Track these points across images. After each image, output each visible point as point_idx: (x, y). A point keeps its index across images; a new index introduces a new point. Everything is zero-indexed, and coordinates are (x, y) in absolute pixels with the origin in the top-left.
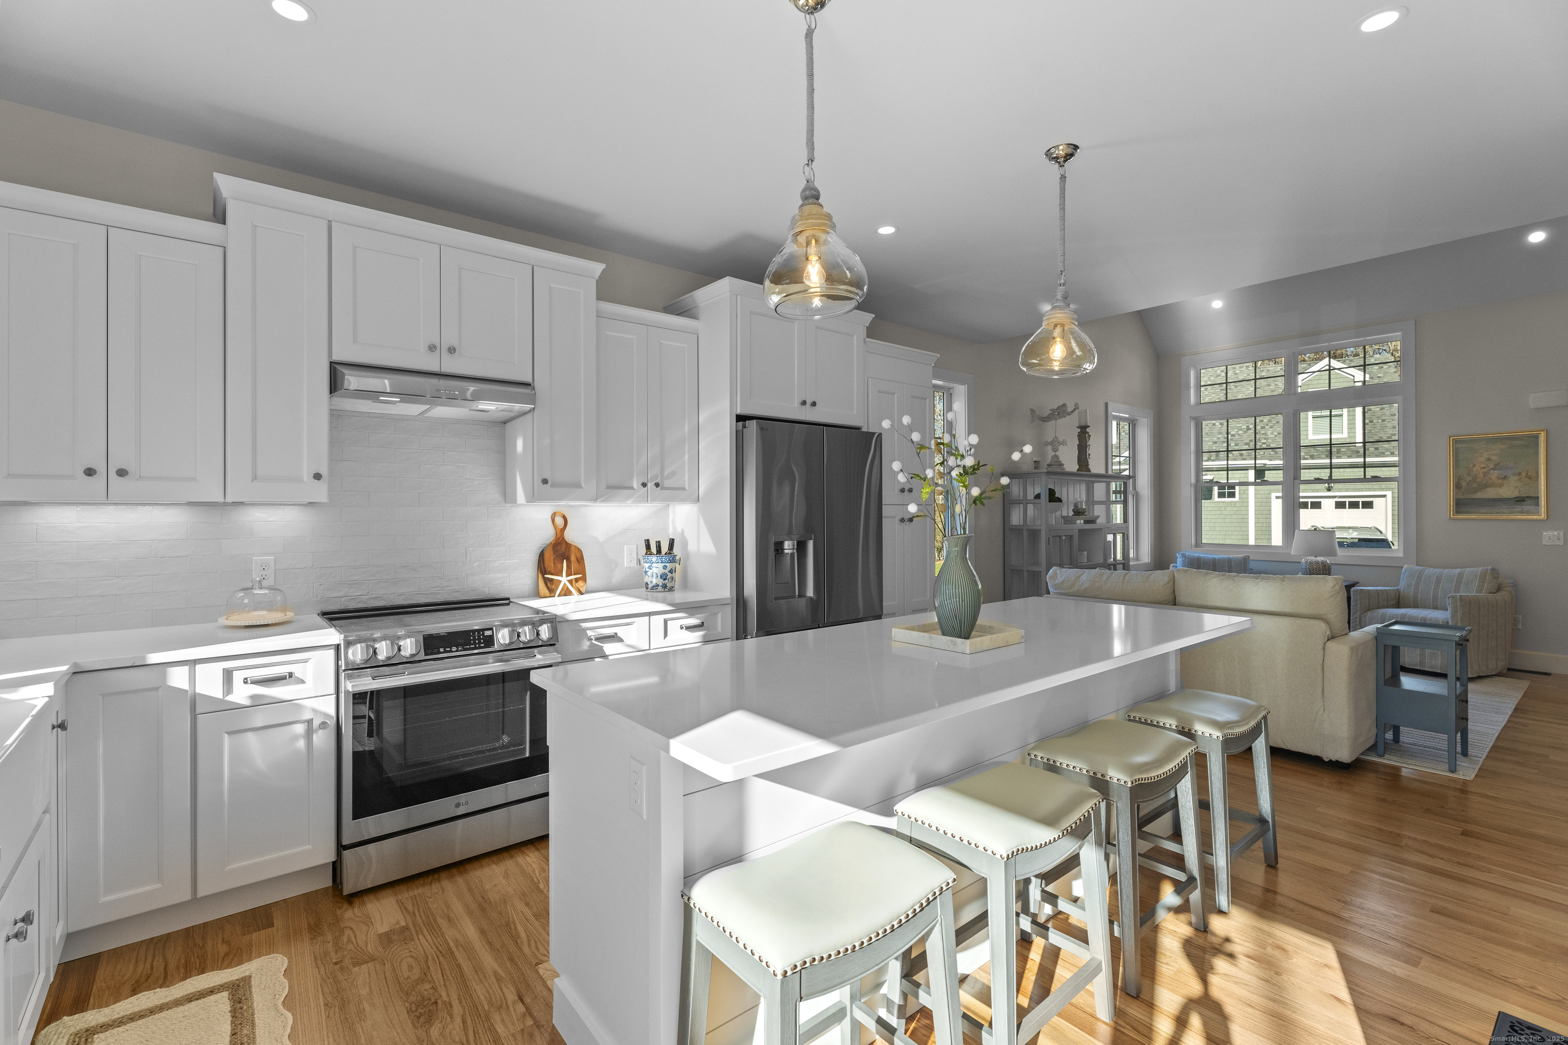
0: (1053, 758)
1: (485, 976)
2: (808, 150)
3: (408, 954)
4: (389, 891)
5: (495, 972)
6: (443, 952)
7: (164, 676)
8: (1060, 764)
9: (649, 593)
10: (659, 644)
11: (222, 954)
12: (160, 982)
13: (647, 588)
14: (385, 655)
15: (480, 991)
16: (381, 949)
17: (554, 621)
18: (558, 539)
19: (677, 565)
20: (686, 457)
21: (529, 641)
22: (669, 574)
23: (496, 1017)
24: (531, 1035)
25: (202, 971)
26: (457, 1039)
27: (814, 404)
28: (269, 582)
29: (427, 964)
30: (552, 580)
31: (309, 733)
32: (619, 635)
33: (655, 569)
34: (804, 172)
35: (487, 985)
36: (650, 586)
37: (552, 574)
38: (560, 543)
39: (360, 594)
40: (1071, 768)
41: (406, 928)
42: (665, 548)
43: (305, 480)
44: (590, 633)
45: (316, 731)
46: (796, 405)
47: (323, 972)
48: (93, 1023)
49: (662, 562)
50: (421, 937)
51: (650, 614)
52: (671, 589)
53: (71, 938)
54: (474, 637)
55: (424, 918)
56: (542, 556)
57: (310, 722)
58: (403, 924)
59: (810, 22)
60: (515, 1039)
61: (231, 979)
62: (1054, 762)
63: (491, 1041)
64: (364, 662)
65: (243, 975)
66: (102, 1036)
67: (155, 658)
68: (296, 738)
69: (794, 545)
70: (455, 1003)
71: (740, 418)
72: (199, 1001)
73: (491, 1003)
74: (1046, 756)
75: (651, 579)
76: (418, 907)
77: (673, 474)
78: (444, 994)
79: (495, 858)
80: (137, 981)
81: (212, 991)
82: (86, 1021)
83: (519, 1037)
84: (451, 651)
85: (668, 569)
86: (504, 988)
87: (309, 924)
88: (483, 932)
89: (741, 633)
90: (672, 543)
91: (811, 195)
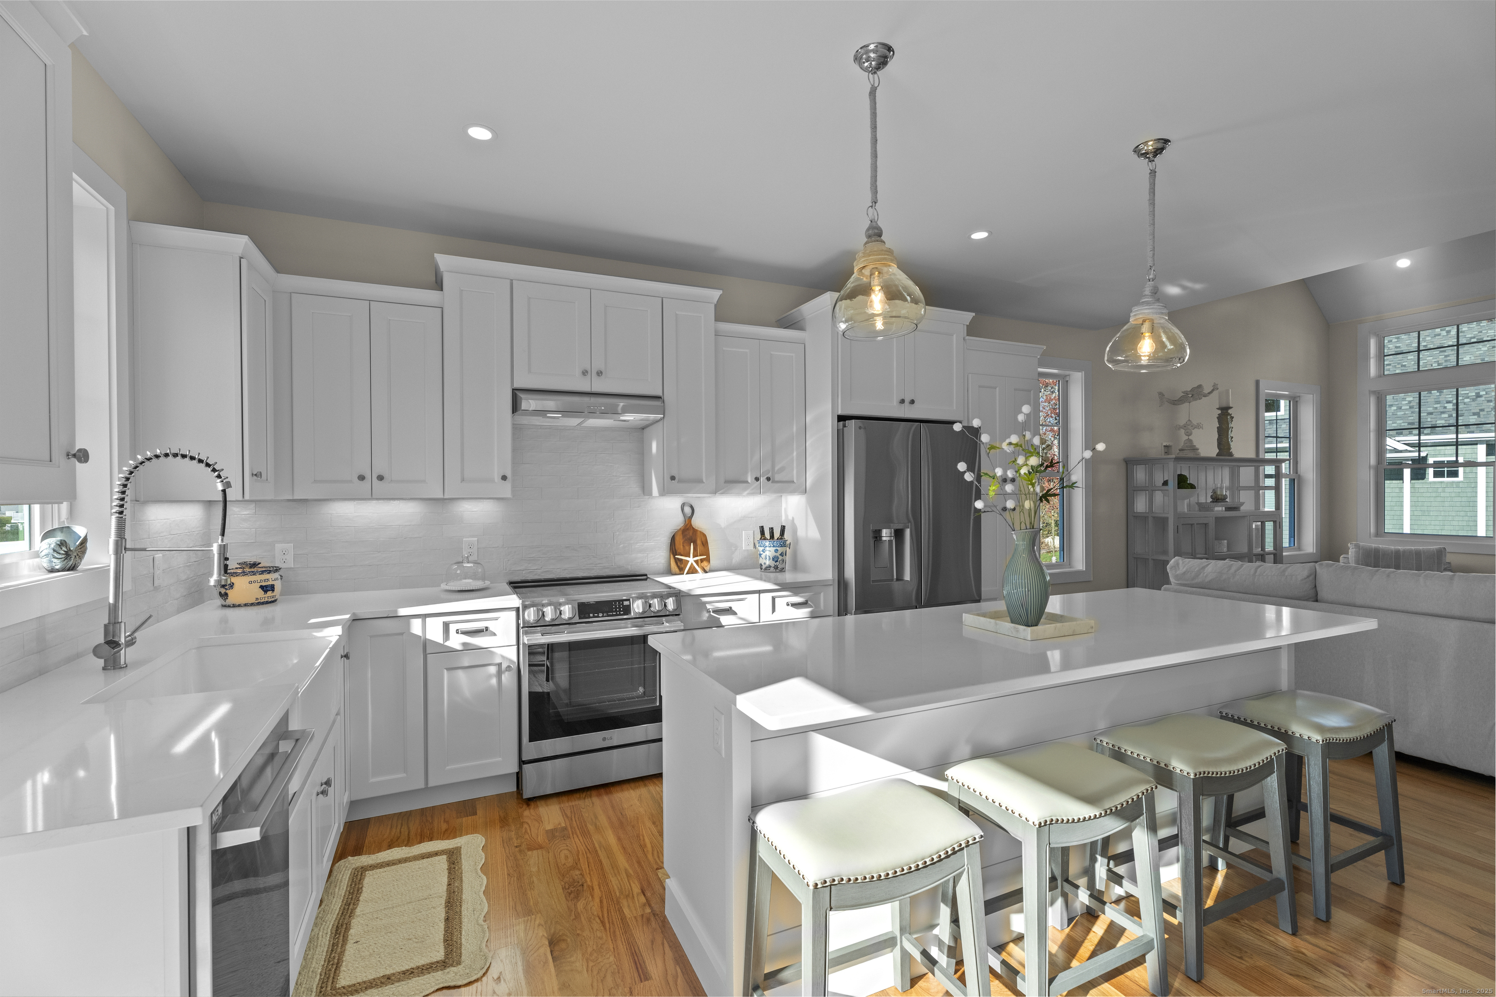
0: (1117, 744)
1: (618, 872)
2: (872, 194)
3: (566, 848)
4: (555, 800)
5: (626, 870)
6: (590, 849)
7: (408, 625)
8: (1125, 750)
9: (763, 573)
10: (768, 617)
11: (443, 830)
12: (405, 842)
13: (762, 569)
14: (550, 617)
15: (614, 882)
16: (547, 841)
17: (678, 595)
18: (686, 526)
19: (788, 549)
20: (795, 454)
21: (658, 611)
22: (780, 557)
23: (624, 903)
24: (648, 920)
25: (431, 839)
26: (595, 913)
27: (912, 402)
28: (474, 558)
29: (578, 856)
30: (681, 560)
31: (499, 673)
32: (733, 609)
33: (768, 552)
34: (868, 215)
35: (619, 879)
36: (764, 567)
37: (681, 555)
38: (688, 529)
39: (535, 568)
40: (1135, 756)
41: (565, 829)
42: (777, 535)
43: (496, 480)
44: (708, 606)
45: (504, 672)
46: (895, 404)
47: (507, 851)
48: (366, 864)
49: (774, 546)
50: (575, 836)
51: (759, 592)
52: (782, 570)
53: (353, 804)
54: (616, 606)
55: (578, 822)
56: (673, 539)
57: (500, 665)
58: (563, 825)
59: (875, 80)
60: (637, 920)
61: (448, 847)
62: (1119, 748)
63: (619, 919)
64: (535, 622)
65: (456, 846)
66: (371, 872)
67: (403, 612)
68: (490, 676)
69: (891, 533)
70: (596, 888)
71: (842, 418)
72: (428, 859)
73: (621, 892)
74: (1111, 742)
75: (764, 561)
76: (575, 814)
77: (782, 469)
78: (588, 880)
79: (632, 785)
80: (392, 840)
81: (436, 854)
82: (361, 861)
83: (639, 919)
84: (598, 617)
85: (779, 552)
86: (632, 883)
87: (500, 816)
88: (619, 839)
89: (842, 611)
90: (783, 528)
91: (875, 233)
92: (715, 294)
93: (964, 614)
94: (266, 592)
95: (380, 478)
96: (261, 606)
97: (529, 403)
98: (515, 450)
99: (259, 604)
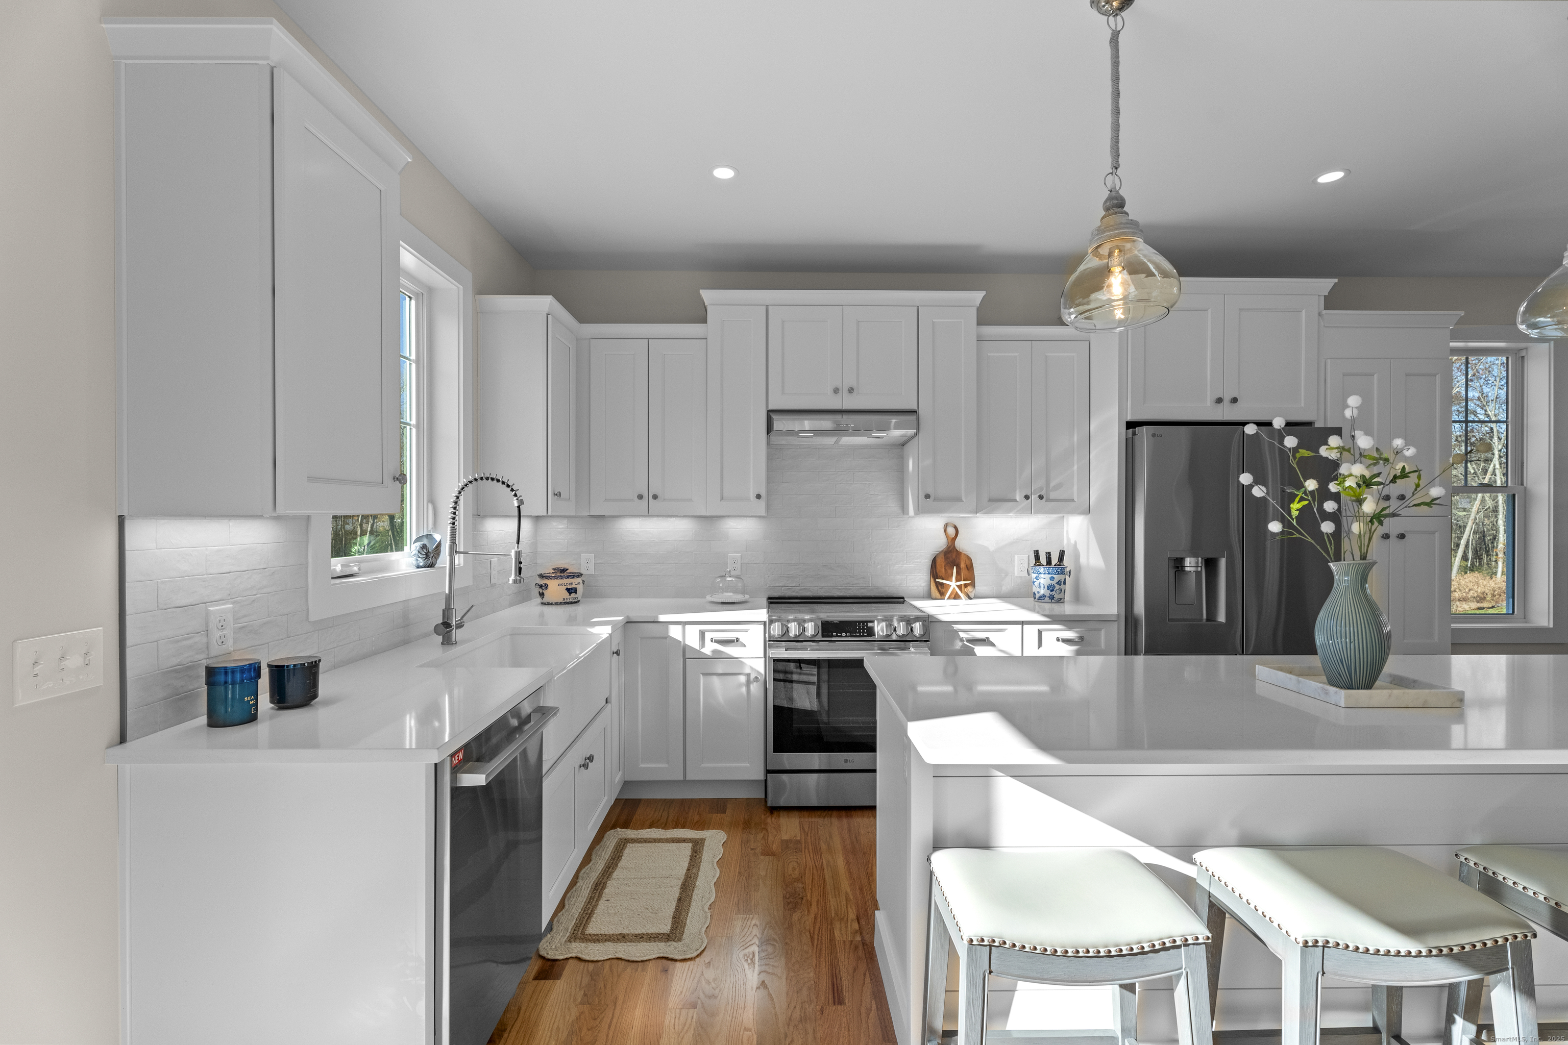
0: (1492, 868)
1: (839, 894)
2: (1112, 158)
3: (796, 860)
4: (796, 813)
5: (847, 894)
6: (818, 867)
7: (667, 630)
8: (1504, 878)
9: (1036, 603)
10: (1032, 650)
11: (695, 821)
12: (663, 825)
13: (1035, 598)
14: (793, 633)
15: (832, 902)
16: (780, 850)
17: (928, 621)
18: (949, 547)
19: (1067, 577)
20: (1075, 467)
21: (903, 635)
22: (1056, 585)
23: (837, 925)
24: (856, 947)
25: (683, 827)
26: (807, 928)
27: (1235, 400)
28: (738, 573)
29: (805, 871)
30: (943, 584)
31: (748, 683)
32: (990, 640)
33: (1043, 580)
34: (1105, 184)
35: (838, 900)
36: (1037, 596)
37: (943, 579)
38: (951, 551)
39: (793, 585)
40: (1520, 888)
41: (799, 842)
42: (1055, 560)
43: (752, 499)
44: (962, 634)
45: (753, 683)
46: (1209, 404)
47: (743, 852)
48: (629, 837)
49: (1049, 573)
50: (807, 850)
51: (1023, 623)
52: (1060, 601)
53: (627, 784)
54: (859, 627)
55: (813, 839)
56: (934, 561)
57: (748, 675)
58: (799, 838)
59: (1116, 25)
60: (845, 945)
61: (695, 837)
62: (1494, 873)
63: (829, 939)
64: (780, 636)
65: (702, 837)
66: (631, 845)
67: (663, 618)
68: (740, 685)
69: (1197, 563)
70: (814, 904)
71: (1131, 425)
72: (677, 844)
73: (837, 914)
74: (1483, 863)
75: (1038, 590)
76: (812, 830)
77: (1059, 486)
78: (809, 895)
80: (653, 821)
81: (684, 841)
82: (626, 834)
83: (848, 944)
84: (832, 636)
85: (1056, 580)
86: (849, 908)
87: (744, 819)
88: (848, 863)
89: (1130, 649)
90: (1062, 555)
91: (1116, 204)
92: (978, 296)
93: (1257, 666)
94: (570, 593)
95: (655, 497)
96: (567, 605)
97: (780, 424)
98: (769, 469)
99: (566, 603)
